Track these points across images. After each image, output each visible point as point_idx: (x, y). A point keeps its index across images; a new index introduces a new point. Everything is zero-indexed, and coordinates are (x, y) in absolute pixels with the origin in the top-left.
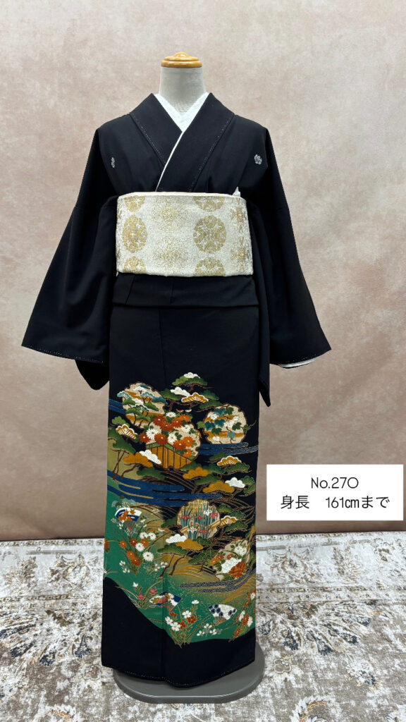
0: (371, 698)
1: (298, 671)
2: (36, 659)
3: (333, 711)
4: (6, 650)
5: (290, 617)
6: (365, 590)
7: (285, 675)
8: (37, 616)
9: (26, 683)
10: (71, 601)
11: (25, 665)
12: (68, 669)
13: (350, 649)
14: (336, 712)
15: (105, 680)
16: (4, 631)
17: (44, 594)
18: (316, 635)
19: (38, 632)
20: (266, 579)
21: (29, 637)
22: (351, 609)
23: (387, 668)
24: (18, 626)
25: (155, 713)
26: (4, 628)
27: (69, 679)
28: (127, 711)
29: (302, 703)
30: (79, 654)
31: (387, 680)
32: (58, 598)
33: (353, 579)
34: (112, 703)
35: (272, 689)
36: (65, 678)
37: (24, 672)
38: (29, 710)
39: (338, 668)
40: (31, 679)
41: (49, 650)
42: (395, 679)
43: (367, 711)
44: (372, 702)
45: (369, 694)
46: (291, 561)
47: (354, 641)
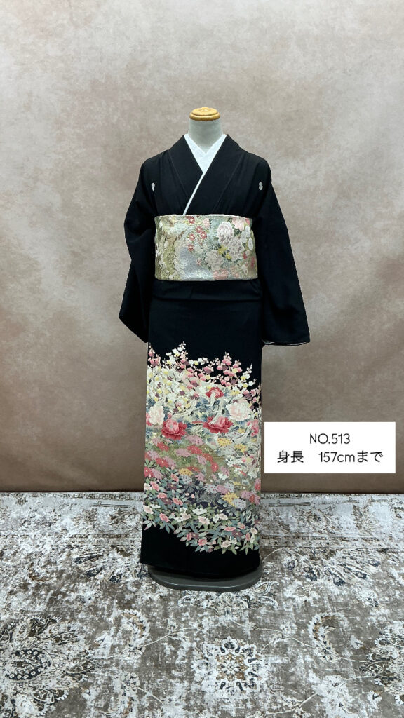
0: (373, 616)
1: (315, 595)
2: (107, 578)
3: (342, 622)
4: (82, 572)
5: (312, 558)
6: (378, 540)
7: (306, 598)
8: (103, 549)
9: (101, 594)
10: (130, 539)
11: (99, 583)
12: (133, 586)
13: (360, 582)
14: (345, 623)
15: (162, 594)
16: (78, 559)
17: (107, 533)
18: (333, 572)
19: (106, 560)
20: (292, 529)
21: (99, 563)
22: (365, 555)
23: (389, 596)
24: (89, 556)
25: (203, 617)
26: (78, 556)
27: (134, 593)
28: (181, 615)
29: (317, 617)
30: (140, 576)
31: (387, 604)
32: (119, 536)
33: (369, 533)
34: (169, 610)
35: (294, 606)
36: (131, 592)
37: (99, 587)
38: (106, 612)
39: (349, 595)
40: (105, 592)
41: (116, 572)
42: (393, 604)
43: (369, 624)
44: (374, 619)
45: (372, 613)
46: (315, 515)
47: (364, 577)
